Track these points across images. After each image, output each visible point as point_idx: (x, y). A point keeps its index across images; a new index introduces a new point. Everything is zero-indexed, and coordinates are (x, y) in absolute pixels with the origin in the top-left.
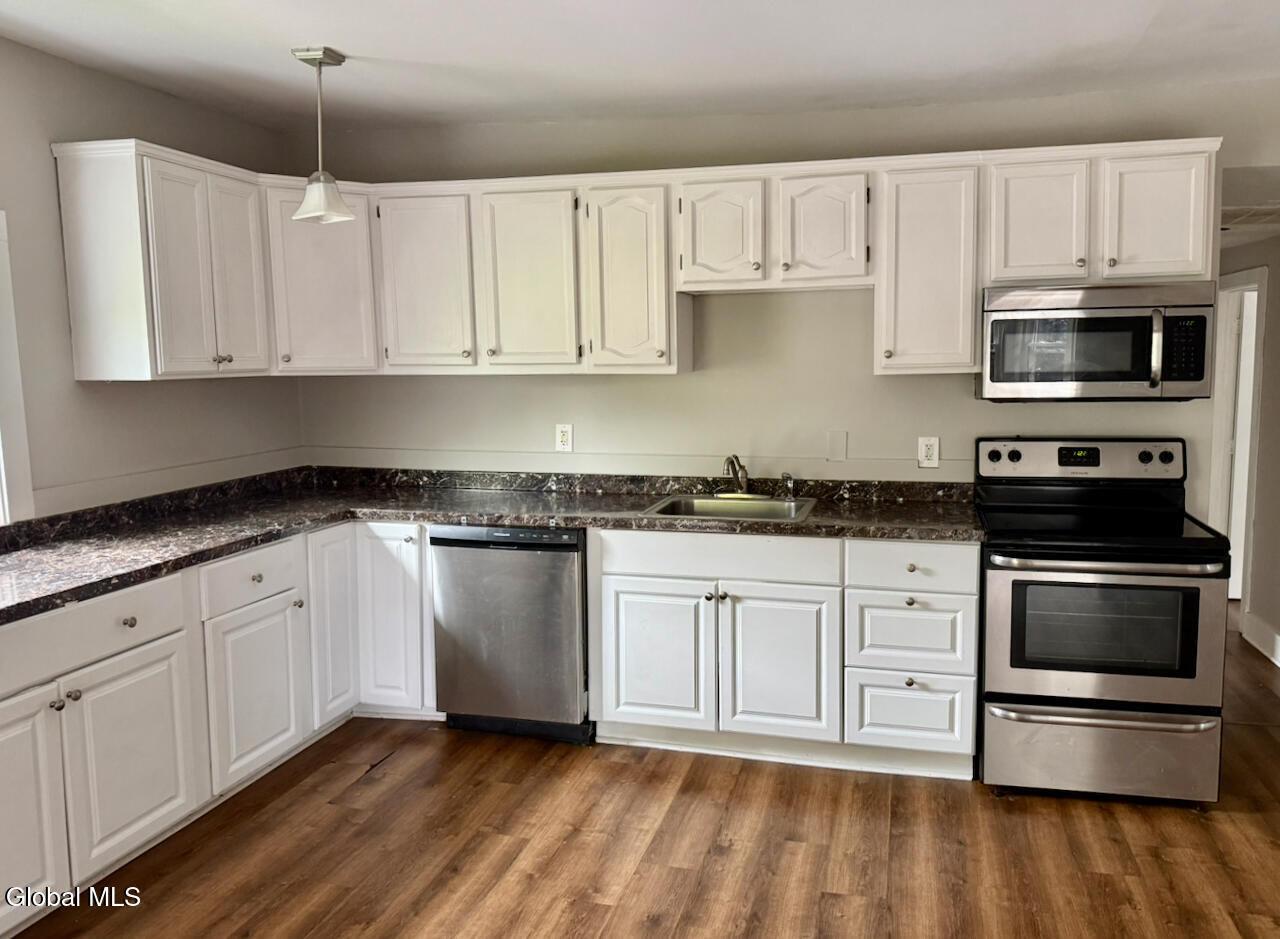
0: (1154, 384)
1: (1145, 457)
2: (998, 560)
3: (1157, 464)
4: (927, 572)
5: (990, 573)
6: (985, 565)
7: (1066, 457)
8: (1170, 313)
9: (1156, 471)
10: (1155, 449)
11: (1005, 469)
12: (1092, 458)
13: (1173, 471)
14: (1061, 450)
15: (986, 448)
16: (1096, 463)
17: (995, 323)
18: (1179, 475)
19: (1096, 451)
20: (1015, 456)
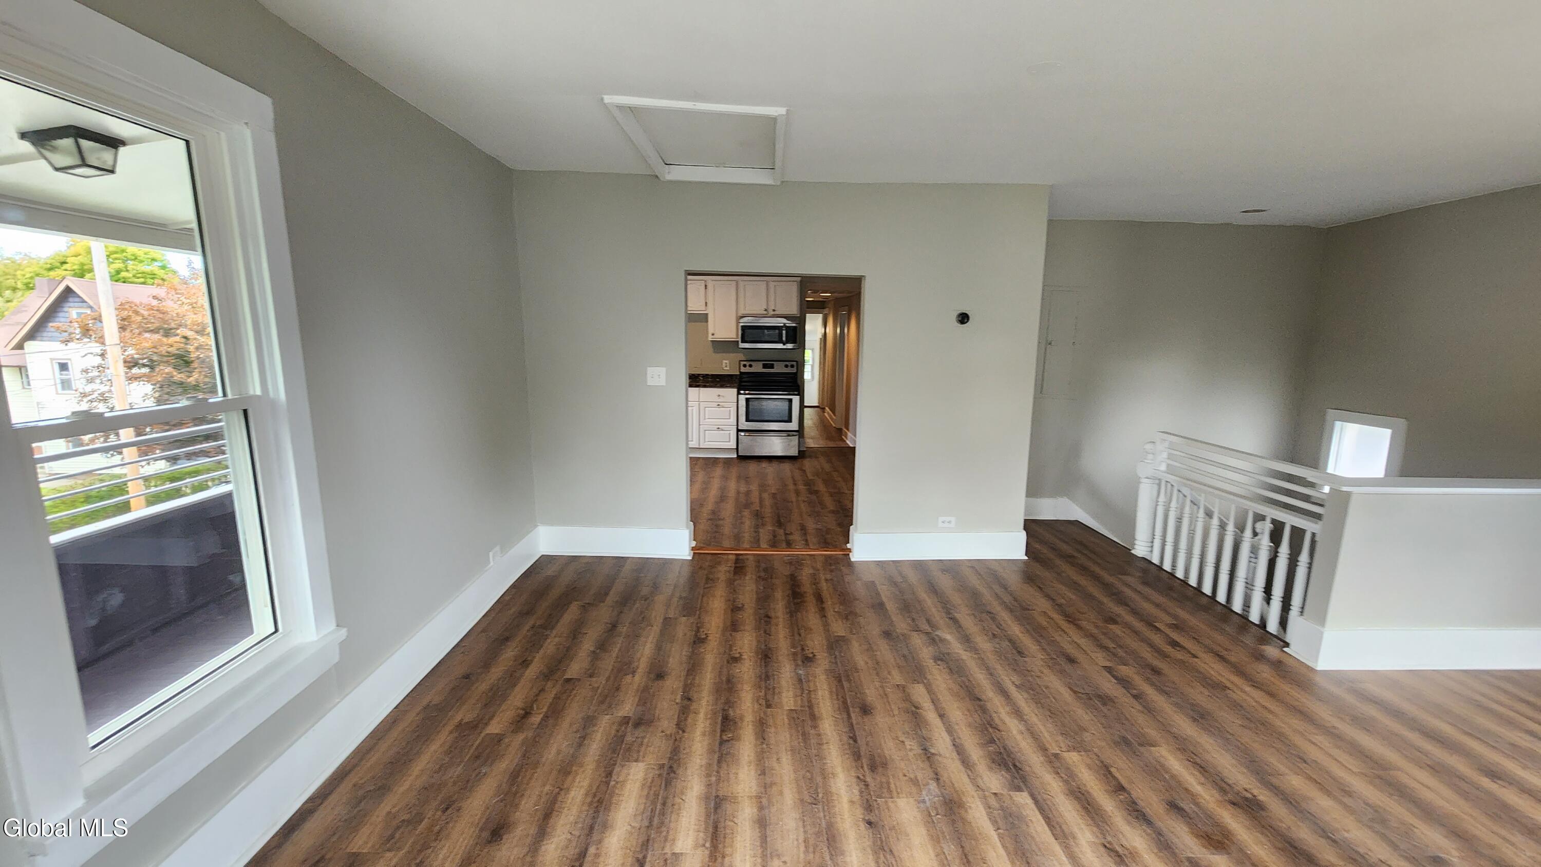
0: (784, 345)
1: (786, 366)
2: (742, 392)
3: (789, 368)
4: (723, 396)
5: (740, 396)
6: (739, 393)
7: (765, 366)
9: (789, 370)
10: (789, 364)
11: (747, 370)
12: (772, 366)
13: (794, 370)
14: (763, 364)
15: (743, 363)
16: (773, 368)
17: (742, 326)
18: (800, 372)
19: (773, 364)
20: (751, 366)
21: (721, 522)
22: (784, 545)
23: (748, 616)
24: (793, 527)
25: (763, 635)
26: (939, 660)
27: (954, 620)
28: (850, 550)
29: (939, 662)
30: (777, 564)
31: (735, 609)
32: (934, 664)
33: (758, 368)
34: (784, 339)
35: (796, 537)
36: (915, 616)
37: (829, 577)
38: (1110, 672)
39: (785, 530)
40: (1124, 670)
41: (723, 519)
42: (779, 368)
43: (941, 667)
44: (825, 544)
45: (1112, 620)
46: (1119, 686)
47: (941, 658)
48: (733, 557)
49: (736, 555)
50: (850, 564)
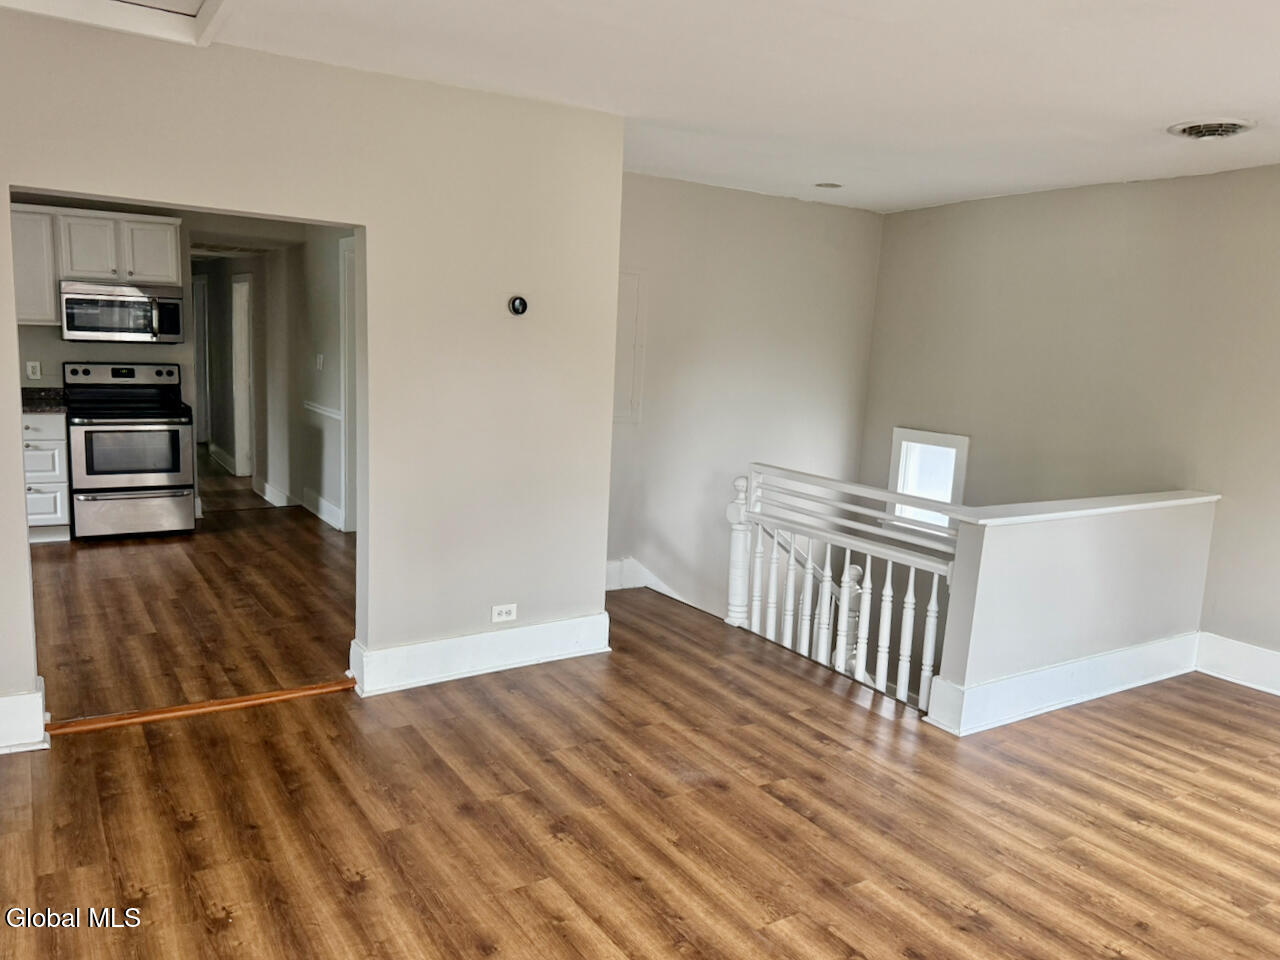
0: (155, 335)
1: (159, 373)
2: (75, 420)
3: (165, 376)
4: (36, 429)
5: (71, 427)
6: (69, 423)
7: (116, 373)
8: (161, 301)
9: (164, 380)
10: (164, 369)
11: (81, 379)
12: (131, 374)
13: (174, 380)
14: (113, 370)
15: (69, 368)
16: (133, 376)
17: (67, 300)
18: (176, 382)
19: (132, 370)
20: (86, 372)
21: (90, 667)
22: (231, 690)
23: (212, 834)
24: (235, 656)
25: (256, 862)
26: (559, 831)
27: (551, 761)
28: (353, 681)
29: (560, 835)
30: (231, 728)
31: (183, 827)
32: (553, 841)
33: (103, 376)
34: (155, 324)
35: (248, 671)
36: (496, 769)
37: (334, 733)
38: (770, 792)
39: (222, 664)
40: (786, 786)
41: (91, 660)
42: (143, 377)
43: (566, 843)
44: (304, 674)
45: (744, 718)
46: (788, 810)
47: (560, 826)
48: (140, 729)
49: (143, 724)
50: (360, 703)
